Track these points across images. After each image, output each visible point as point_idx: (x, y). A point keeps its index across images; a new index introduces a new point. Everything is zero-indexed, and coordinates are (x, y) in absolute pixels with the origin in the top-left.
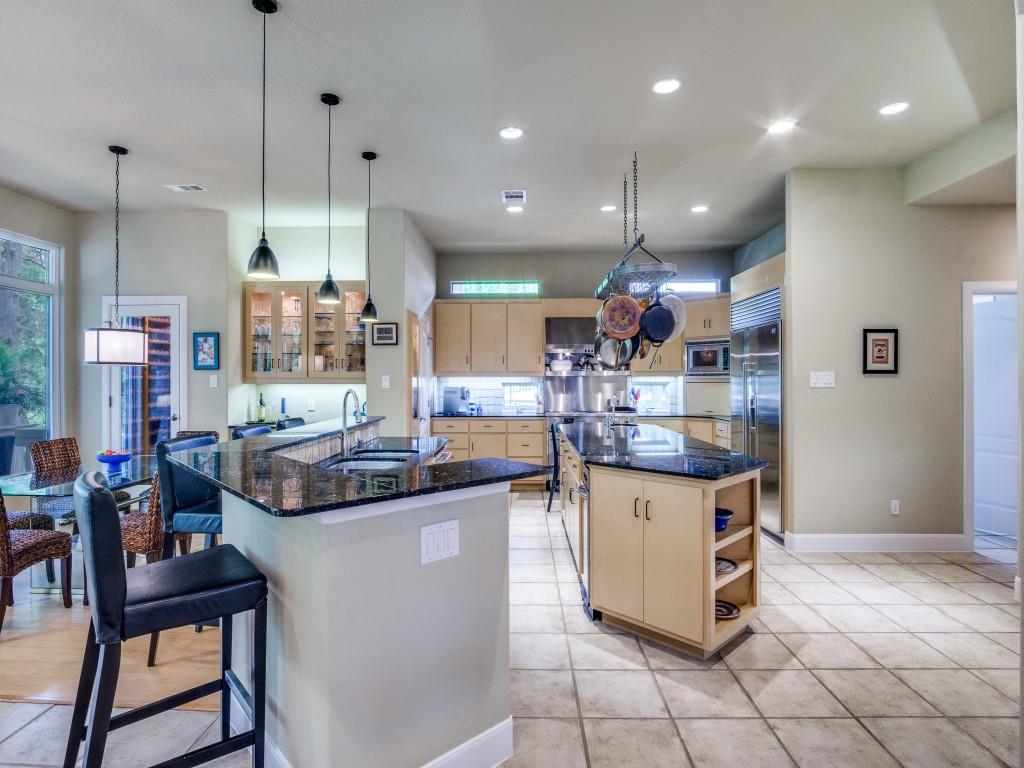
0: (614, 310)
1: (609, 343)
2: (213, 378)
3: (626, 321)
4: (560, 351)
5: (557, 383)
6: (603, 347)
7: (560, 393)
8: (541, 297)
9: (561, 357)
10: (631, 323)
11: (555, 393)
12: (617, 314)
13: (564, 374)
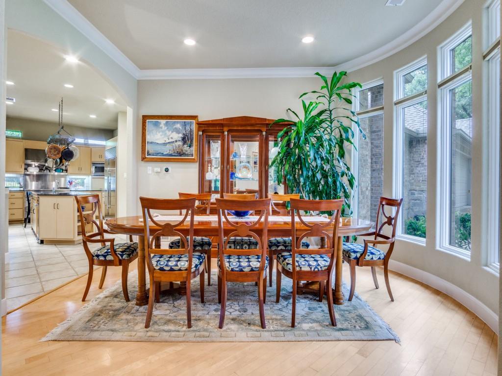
0: (51, 149)
1: (51, 160)
3: (56, 153)
4: (33, 163)
5: (32, 177)
6: (48, 161)
7: (33, 181)
8: (22, 139)
9: (33, 166)
10: (58, 154)
11: (31, 181)
12: (52, 151)
13: (35, 173)
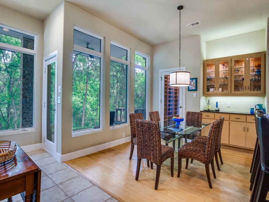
2: (195, 94)
